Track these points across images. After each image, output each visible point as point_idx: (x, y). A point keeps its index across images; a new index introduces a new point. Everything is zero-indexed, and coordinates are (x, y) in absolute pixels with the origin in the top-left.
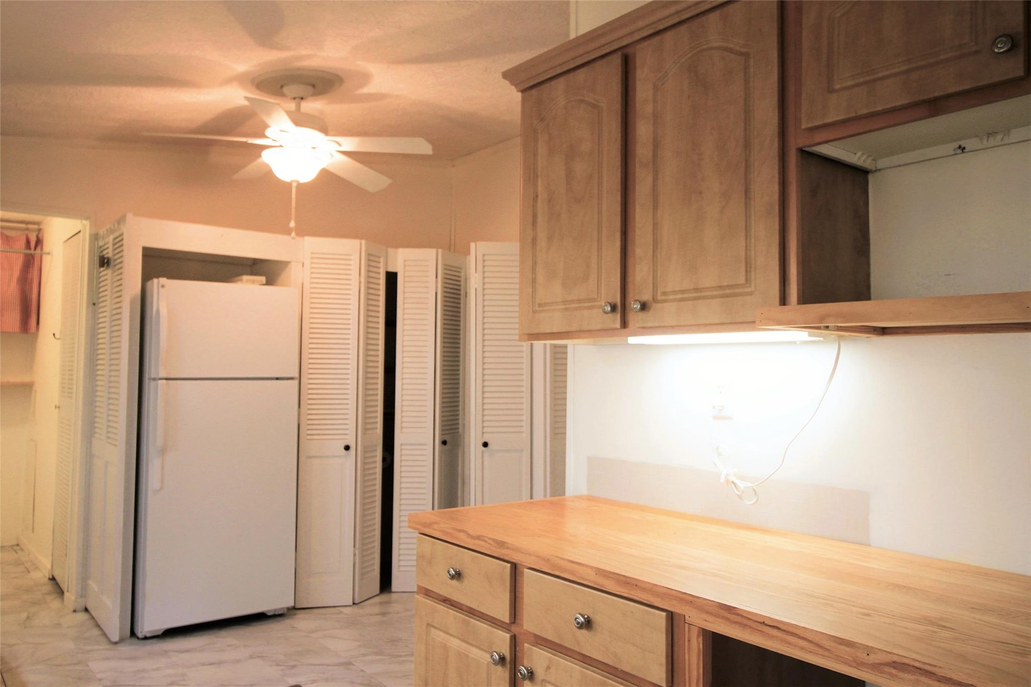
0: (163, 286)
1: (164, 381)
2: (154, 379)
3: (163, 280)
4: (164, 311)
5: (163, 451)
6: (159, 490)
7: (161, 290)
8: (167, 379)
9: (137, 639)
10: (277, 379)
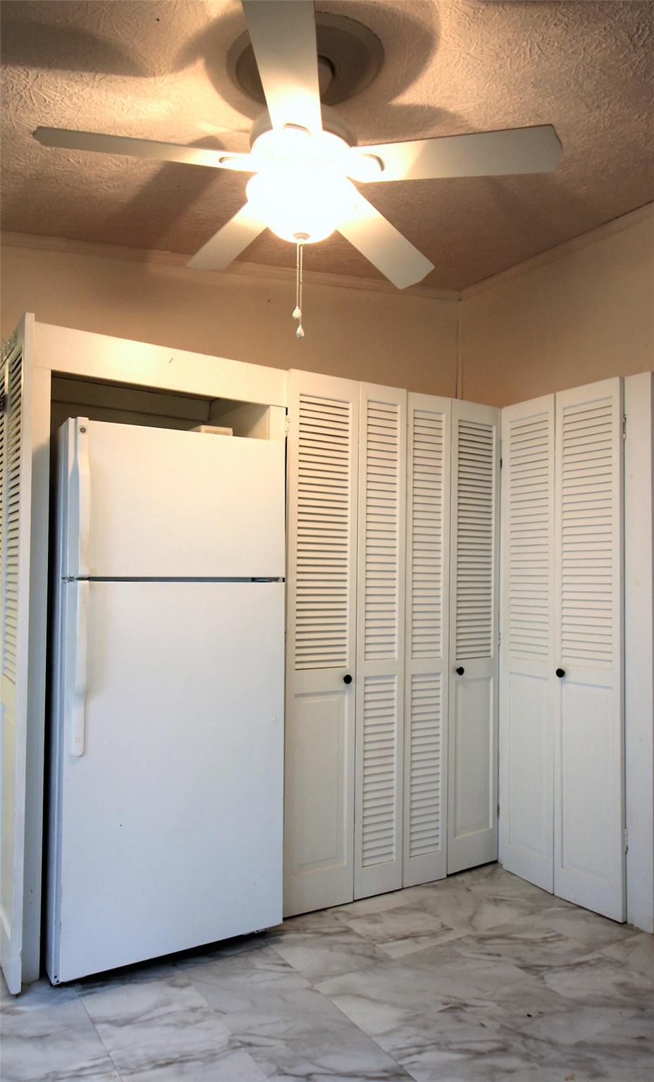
0: (83, 430)
1: (87, 582)
2: (71, 579)
3: (83, 421)
4: (84, 471)
5: (86, 695)
6: (81, 756)
7: (80, 435)
8: (89, 579)
9: (49, 986)
10: (253, 580)
